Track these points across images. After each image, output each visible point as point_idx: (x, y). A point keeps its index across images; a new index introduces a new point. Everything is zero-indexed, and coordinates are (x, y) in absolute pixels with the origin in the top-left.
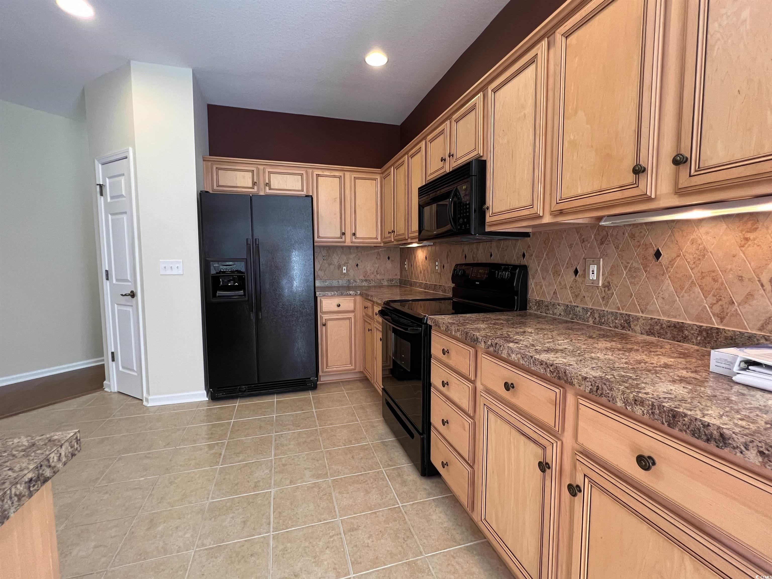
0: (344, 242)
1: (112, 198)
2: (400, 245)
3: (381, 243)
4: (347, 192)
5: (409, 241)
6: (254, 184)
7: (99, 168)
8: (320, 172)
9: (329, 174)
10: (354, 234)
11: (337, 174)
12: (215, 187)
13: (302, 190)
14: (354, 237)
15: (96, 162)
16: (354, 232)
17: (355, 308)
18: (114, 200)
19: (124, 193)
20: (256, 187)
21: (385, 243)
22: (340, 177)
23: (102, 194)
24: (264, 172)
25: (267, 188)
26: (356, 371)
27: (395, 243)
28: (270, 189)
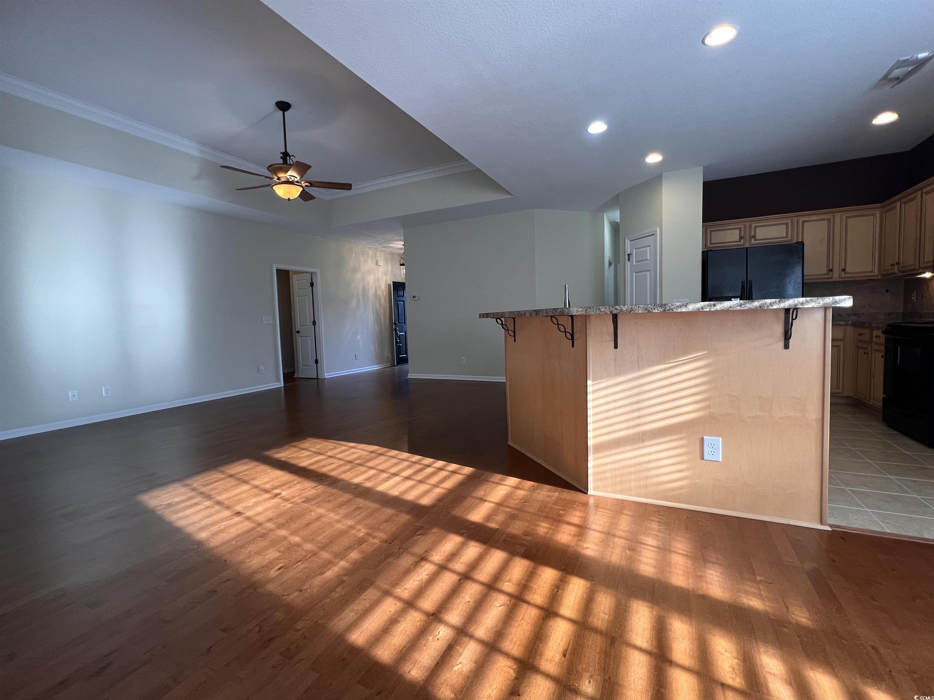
0: (832, 278)
1: (636, 262)
2: (905, 276)
3: (878, 276)
4: (837, 231)
5: (920, 271)
6: (741, 238)
7: (628, 243)
8: (806, 219)
9: (816, 218)
10: (844, 270)
11: (826, 217)
12: (709, 245)
13: (787, 237)
14: (843, 273)
15: (626, 240)
16: (843, 267)
17: (844, 337)
18: (638, 263)
19: (648, 258)
20: (742, 241)
21: (884, 275)
22: (829, 220)
23: (629, 260)
24: (750, 228)
25: (753, 240)
26: (844, 395)
27: (900, 274)
28: (755, 240)
